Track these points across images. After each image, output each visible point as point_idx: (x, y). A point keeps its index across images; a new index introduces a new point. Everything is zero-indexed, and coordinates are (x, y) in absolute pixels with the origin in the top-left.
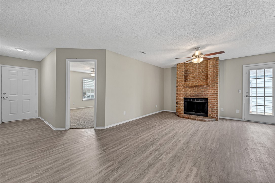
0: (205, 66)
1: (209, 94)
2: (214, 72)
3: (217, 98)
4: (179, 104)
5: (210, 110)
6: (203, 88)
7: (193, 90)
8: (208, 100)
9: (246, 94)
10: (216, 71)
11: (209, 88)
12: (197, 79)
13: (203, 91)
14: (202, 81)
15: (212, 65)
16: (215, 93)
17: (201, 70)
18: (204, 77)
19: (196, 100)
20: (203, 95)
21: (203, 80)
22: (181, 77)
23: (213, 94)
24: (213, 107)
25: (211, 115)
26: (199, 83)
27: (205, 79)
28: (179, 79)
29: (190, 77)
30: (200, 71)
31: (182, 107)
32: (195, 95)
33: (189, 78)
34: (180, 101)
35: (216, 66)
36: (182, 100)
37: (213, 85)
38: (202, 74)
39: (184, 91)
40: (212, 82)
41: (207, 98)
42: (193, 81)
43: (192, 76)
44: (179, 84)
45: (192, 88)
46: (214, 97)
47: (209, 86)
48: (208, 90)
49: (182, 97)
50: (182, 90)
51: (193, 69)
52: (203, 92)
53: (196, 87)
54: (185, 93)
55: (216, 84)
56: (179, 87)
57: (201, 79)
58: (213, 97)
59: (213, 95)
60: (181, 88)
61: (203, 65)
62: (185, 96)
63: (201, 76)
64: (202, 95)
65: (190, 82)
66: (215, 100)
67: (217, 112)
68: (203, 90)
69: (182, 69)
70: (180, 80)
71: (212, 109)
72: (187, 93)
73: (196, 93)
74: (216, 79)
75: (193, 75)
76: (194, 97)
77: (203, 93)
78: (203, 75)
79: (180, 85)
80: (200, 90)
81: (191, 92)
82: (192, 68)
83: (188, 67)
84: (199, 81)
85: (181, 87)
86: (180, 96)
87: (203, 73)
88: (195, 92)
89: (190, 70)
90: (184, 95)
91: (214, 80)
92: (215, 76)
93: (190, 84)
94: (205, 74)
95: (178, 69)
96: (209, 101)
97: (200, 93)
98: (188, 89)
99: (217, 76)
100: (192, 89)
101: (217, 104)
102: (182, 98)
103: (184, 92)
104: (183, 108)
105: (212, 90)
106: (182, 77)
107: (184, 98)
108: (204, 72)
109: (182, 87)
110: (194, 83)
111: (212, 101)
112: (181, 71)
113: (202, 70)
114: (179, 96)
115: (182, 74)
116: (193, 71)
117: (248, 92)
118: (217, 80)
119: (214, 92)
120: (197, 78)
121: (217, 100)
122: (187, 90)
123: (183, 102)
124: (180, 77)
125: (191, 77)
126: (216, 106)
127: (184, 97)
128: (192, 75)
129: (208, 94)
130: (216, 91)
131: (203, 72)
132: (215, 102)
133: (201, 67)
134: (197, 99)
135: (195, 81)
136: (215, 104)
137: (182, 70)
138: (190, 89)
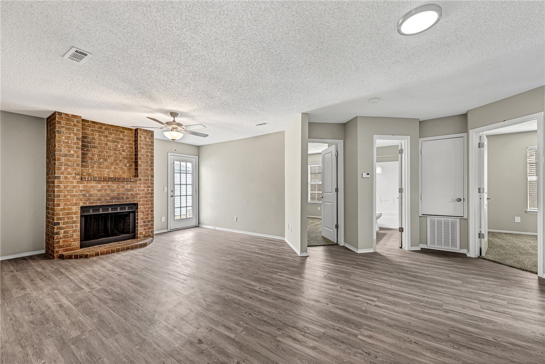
0: (128, 141)
1: (140, 194)
2: (147, 156)
3: (152, 201)
4: (64, 226)
5: (142, 224)
6: (129, 183)
7: (106, 188)
8: (139, 207)
9: (172, 194)
10: (150, 155)
11: (140, 184)
12: (112, 164)
13: (129, 188)
14: (122, 168)
15: (144, 142)
16: (150, 193)
17: (119, 146)
18: (126, 161)
19: (112, 209)
20: (129, 197)
21: (124, 167)
22: (72, 152)
23: (146, 194)
24: (147, 218)
25: (144, 233)
26: (116, 172)
27: (128, 165)
28: (66, 155)
29: (93, 155)
30: (117, 147)
31: (74, 231)
32: (113, 198)
33: (91, 159)
34: (68, 218)
35: (150, 145)
36: (75, 213)
37: (146, 178)
38: (121, 154)
39: (81, 189)
40: (145, 172)
41: (136, 202)
42: (101, 166)
43: (99, 155)
44: (66, 169)
45: (105, 182)
46: (147, 201)
47: (140, 180)
48: (138, 187)
49: (76, 204)
50: (74, 187)
51: (100, 140)
52: (129, 190)
53: (114, 180)
54: (84, 195)
55: (150, 178)
56: (66, 178)
57: (121, 164)
58: (146, 199)
59: (146, 197)
60: (72, 182)
61: (124, 136)
62: (85, 203)
63: (121, 159)
64: (127, 198)
65: (93, 167)
66: (148, 205)
67: (152, 225)
68: (128, 186)
69: (75, 132)
70: (69, 160)
71: (144, 222)
72: (91, 195)
73: (115, 194)
74: (150, 169)
75: (102, 152)
76: (109, 202)
77: (130, 193)
78: (124, 158)
79: (69, 173)
80: (123, 187)
81: (103, 192)
82: (100, 136)
83: (89, 132)
84: (115, 168)
85: (71, 179)
86: (69, 203)
87: (123, 153)
88: (113, 191)
89: (93, 138)
90: (81, 200)
91: (148, 170)
92: (149, 163)
93: (92, 174)
94: (127, 155)
95: (63, 127)
96: (141, 208)
97: (124, 194)
98: (94, 184)
99: (152, 163)
100: (104, 184)
101: (152, 211)
102: (76, 209)
103: (82, 191)
104: (77, 235)
105: (145, 187)
106: (75, 152)
107: (82, 208)
108: (126, 151)
109: (74, 178)
110: (104, 171)
111: (144, 208)
112: (72, 135)
113: (122, 147)
114: (65, 204)
115: (75, 143)
116: (102, 144)
117: (173, 191)
118: (152, 170)
119: (148, 190)
120: (111, 160)
121: (152, 204)
122: (92, 187)
123: (77, 218)
124: (69, 151)
125: (96, 155)
126: (151, 215)
127: (82, 205)
128: (99, 152)
129: (137, 194)
130: (150, 189)
131: (123, 151)
132: (149, 208)
133: (121, 140)
134: (114, 207)
135: (107, 167)
136: (150, 212)
137: (74, 134)
138: (100, 185)
